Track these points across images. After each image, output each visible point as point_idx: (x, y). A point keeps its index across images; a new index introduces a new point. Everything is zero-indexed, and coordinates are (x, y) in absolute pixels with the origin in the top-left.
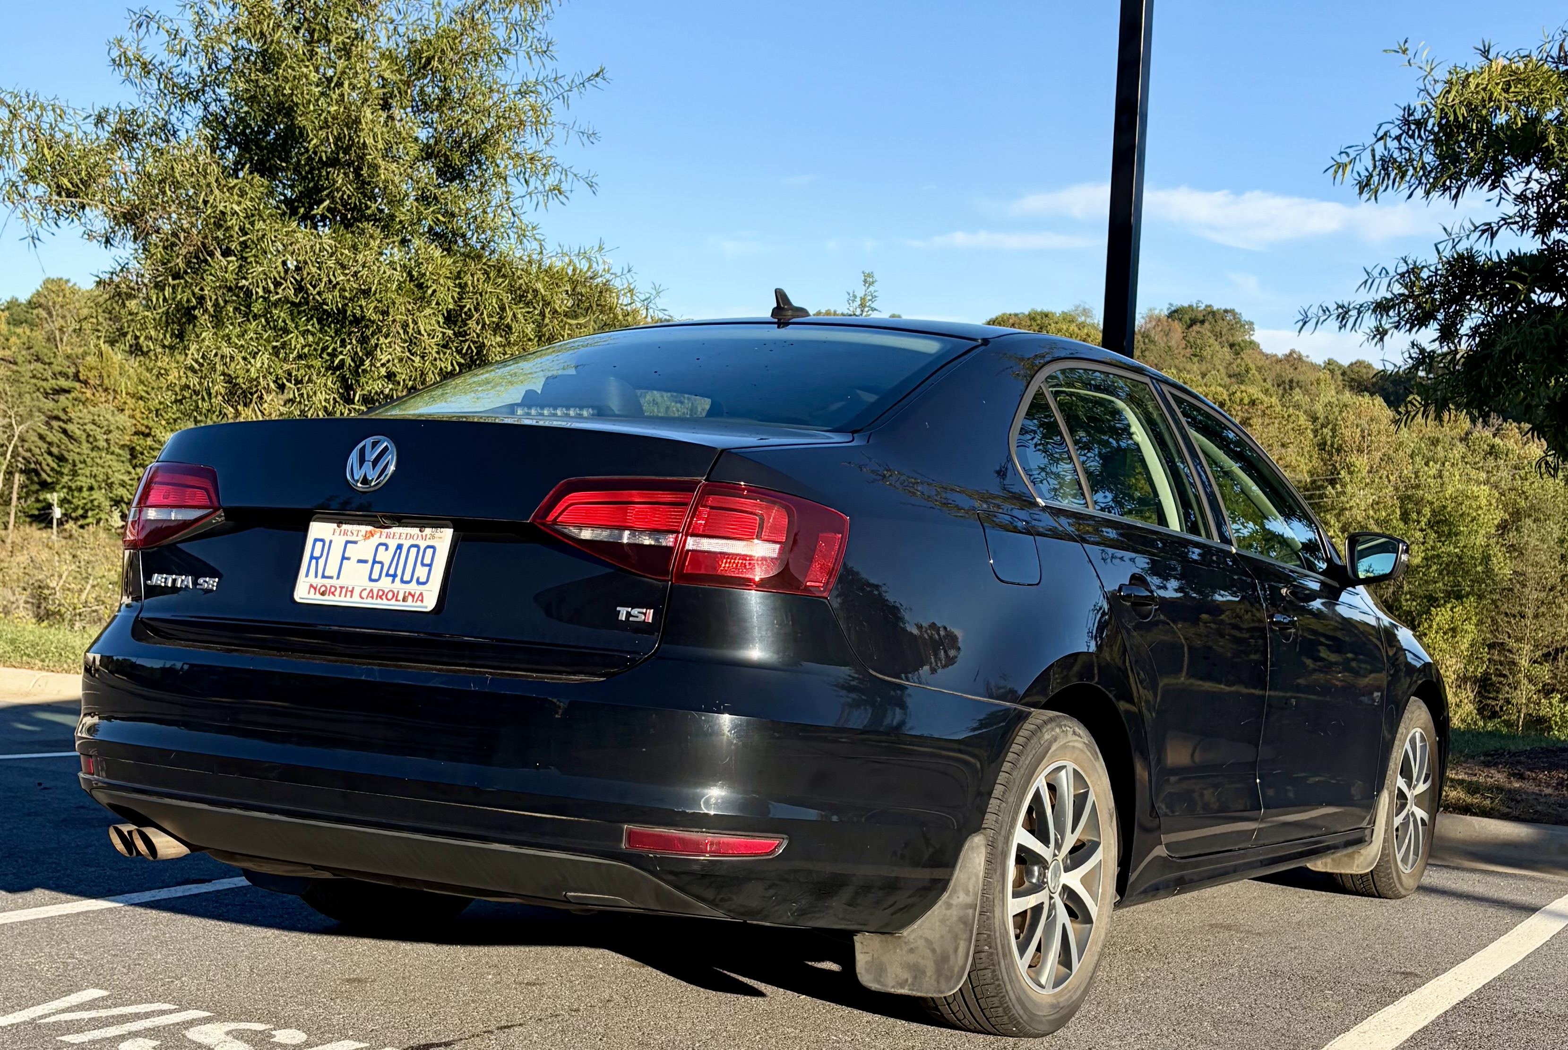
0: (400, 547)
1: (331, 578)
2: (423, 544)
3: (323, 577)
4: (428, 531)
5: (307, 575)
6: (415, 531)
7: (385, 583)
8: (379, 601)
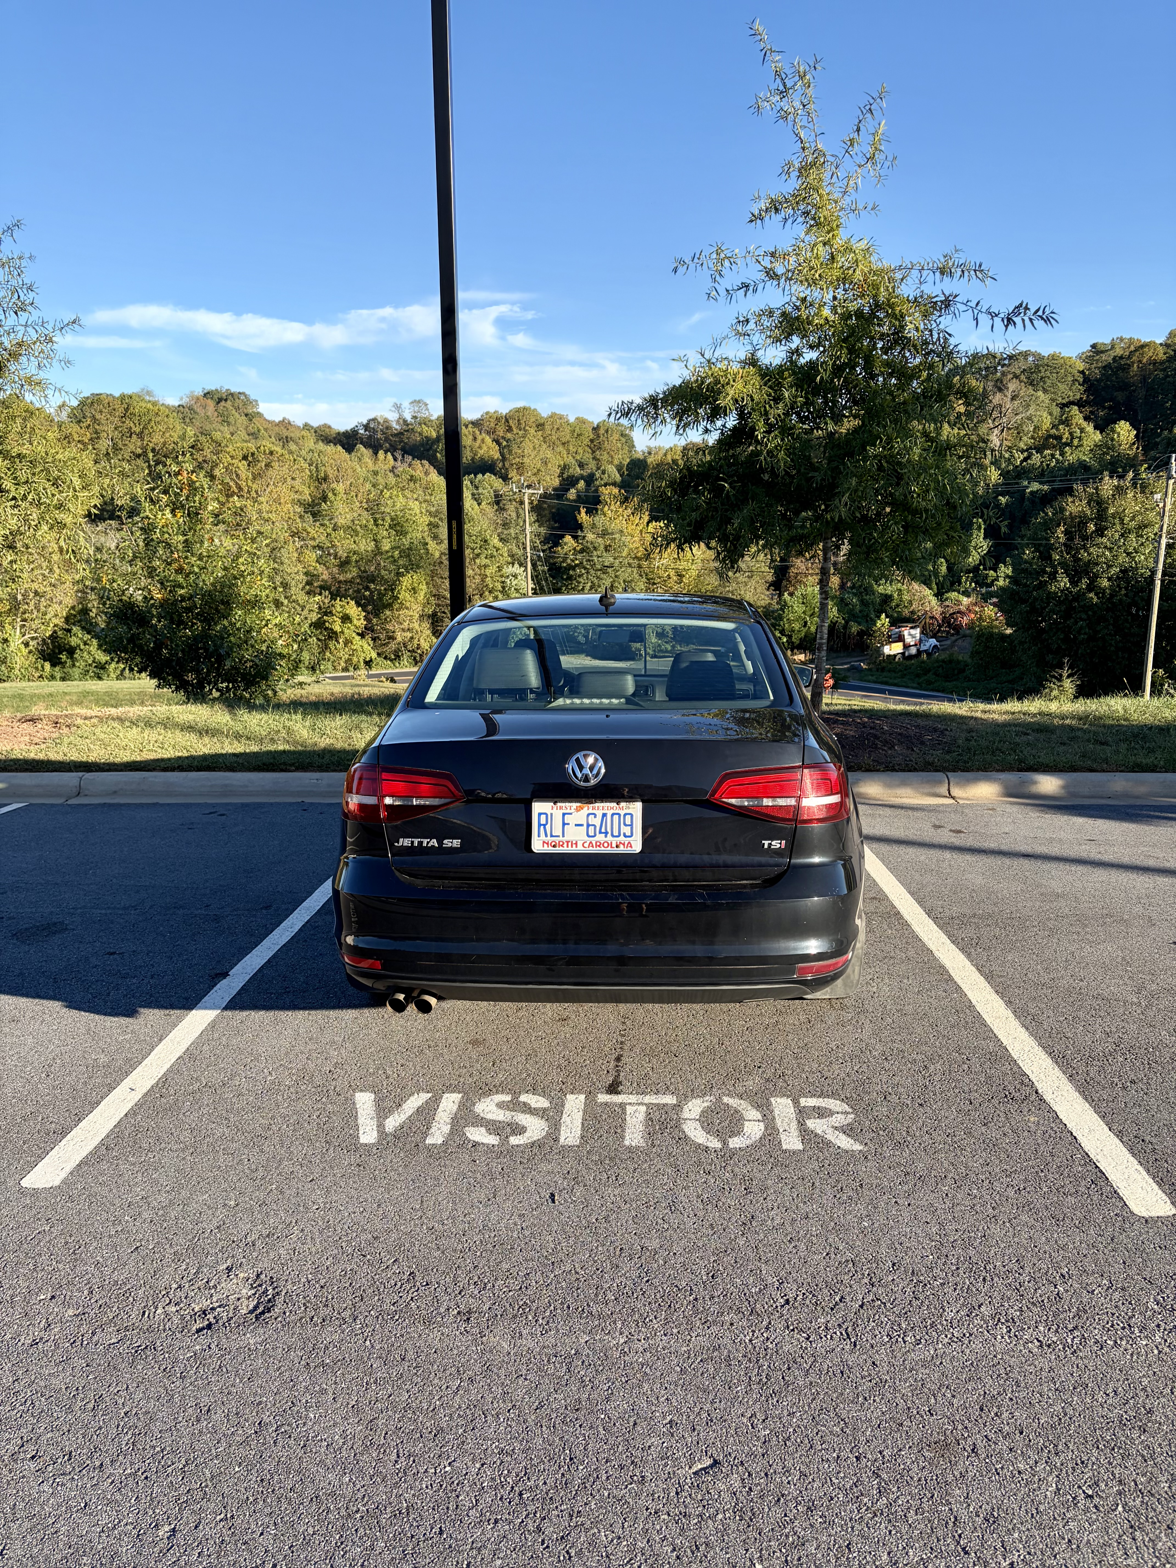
0: (604, 815)
1: (558, 836)
2: (622, 813)
3: (552, 836)
4: (623, 804)
5: (539, 836)
6: (614, 805)
7: (600, 838)
8: (598, 848)
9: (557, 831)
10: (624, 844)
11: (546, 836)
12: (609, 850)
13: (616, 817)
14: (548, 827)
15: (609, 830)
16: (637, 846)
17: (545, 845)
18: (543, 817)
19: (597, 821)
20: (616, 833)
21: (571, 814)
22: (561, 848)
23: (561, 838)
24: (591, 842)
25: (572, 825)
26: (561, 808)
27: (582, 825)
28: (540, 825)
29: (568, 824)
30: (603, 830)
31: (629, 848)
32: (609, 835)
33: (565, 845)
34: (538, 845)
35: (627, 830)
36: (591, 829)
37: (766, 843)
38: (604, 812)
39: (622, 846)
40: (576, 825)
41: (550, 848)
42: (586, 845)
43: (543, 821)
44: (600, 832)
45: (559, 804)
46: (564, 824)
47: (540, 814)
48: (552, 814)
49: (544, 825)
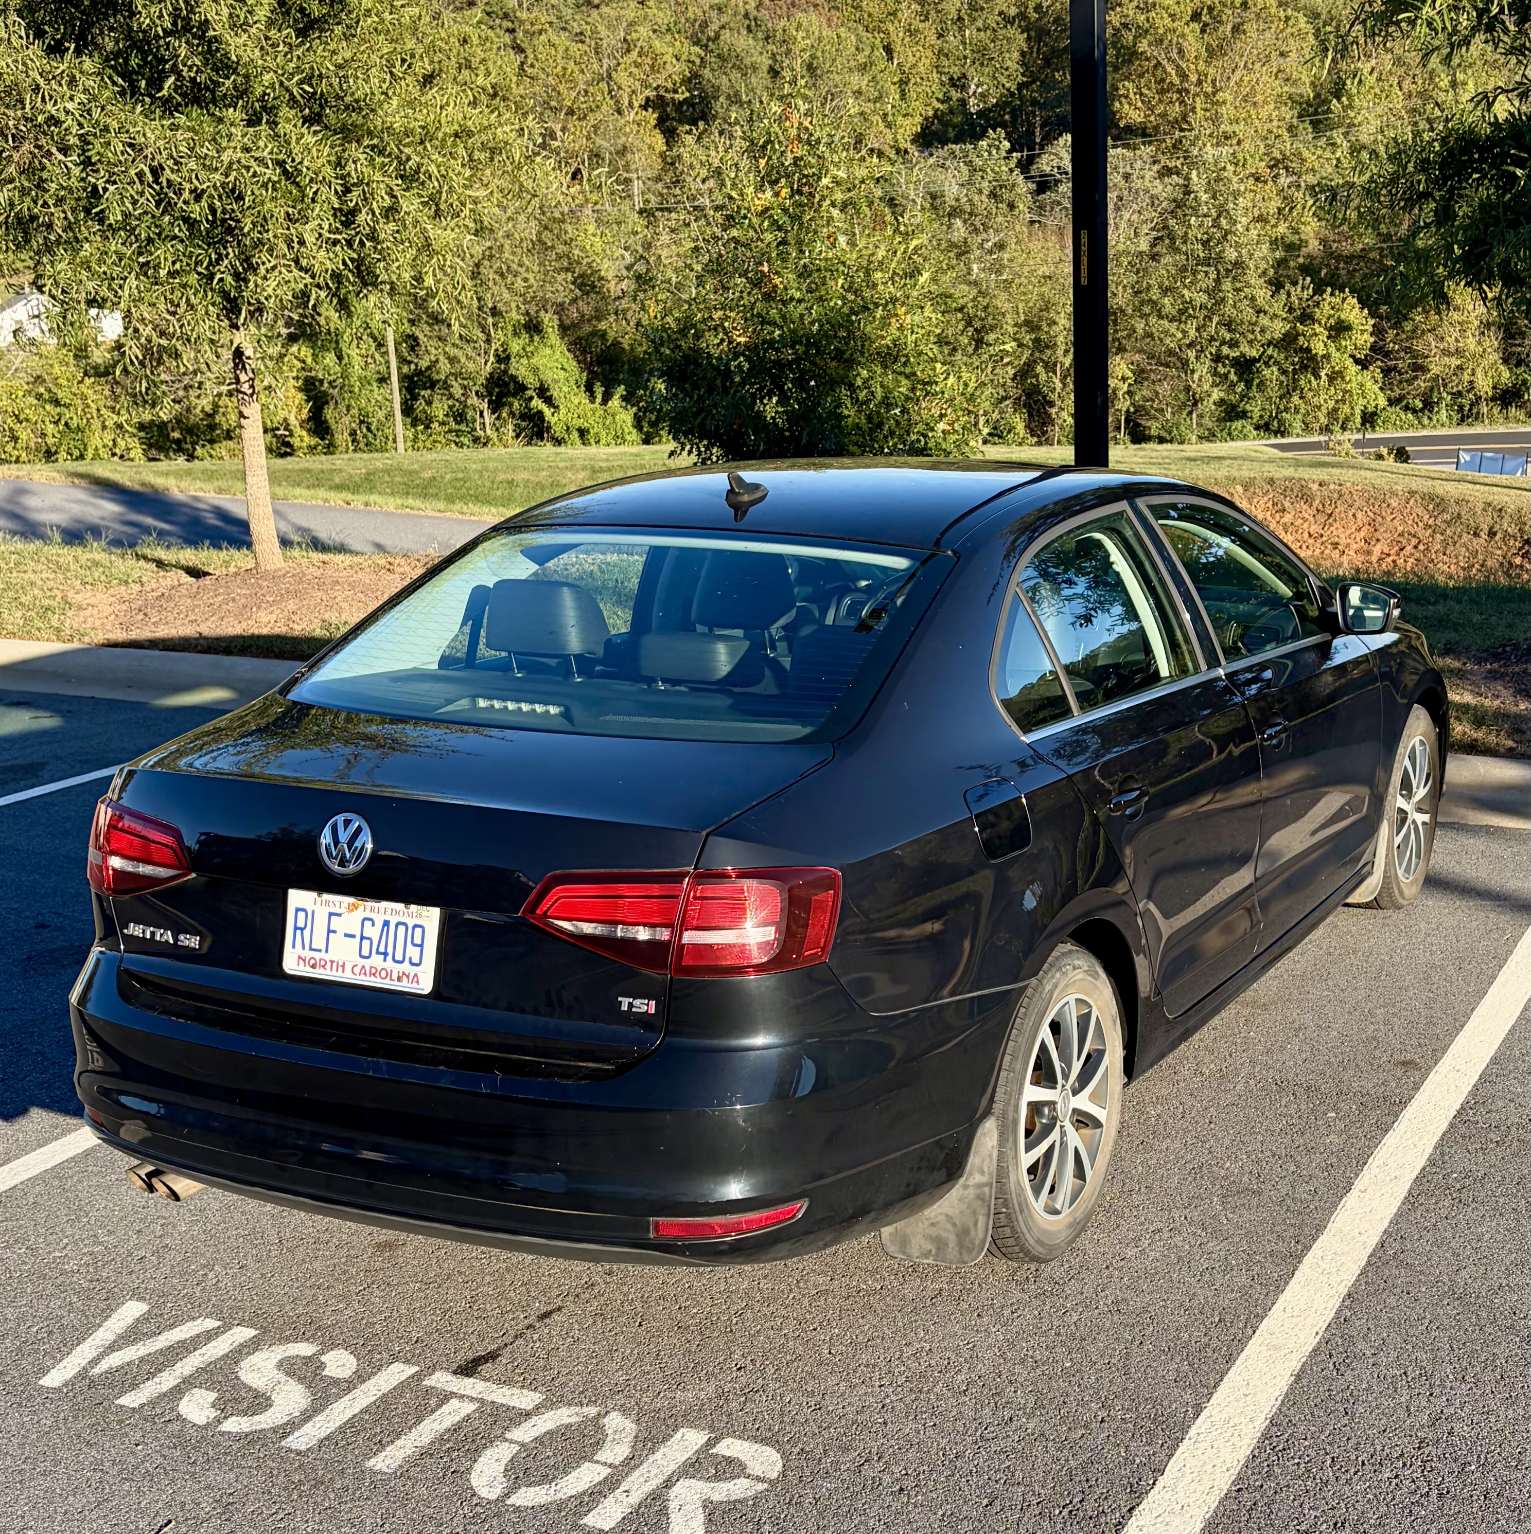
0: (386, 923)
1: (320, 951)
2: (411, 923)
3: (311, 949)
5: (294, 947)
6: (400, 906)
7: (376, 961)
8: (373, 978)
9: (319, 943)
10: (408, 977)
11: (304, 948)
12: (387, 984)
13: (402, 929)
14: (307, 932)
15: (390, 950)
16: (426, 985)
17: (301, 962)
18: (301, 915)
19: (373, 932)
20: (399, 957)
21: (339, 915)
22: (322, 971)
23: (322, 955)
24: (363, 967)
25: (340, 934)
26: (327, 903)
27: (353, 936)
28: (296, 928)
29: (334, 932)
30: (382, 949)
31: (415, 985)
32: (389, 958)
33: (328, 966)
34: (292, 963)
35: (414, 953)
36: (366, 943)
37: (625, 1002)
38: (387, 918)
39: (405, 978)
40: (346, 935)
41: (308, 969)
42: (357, 970)
43: (301, 924)
44: (378, 953)
45: (326, 896)
46: (329, 931)
47: (298, 910)
48: (313, 912)
49: (302, 929)
